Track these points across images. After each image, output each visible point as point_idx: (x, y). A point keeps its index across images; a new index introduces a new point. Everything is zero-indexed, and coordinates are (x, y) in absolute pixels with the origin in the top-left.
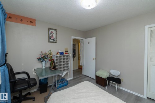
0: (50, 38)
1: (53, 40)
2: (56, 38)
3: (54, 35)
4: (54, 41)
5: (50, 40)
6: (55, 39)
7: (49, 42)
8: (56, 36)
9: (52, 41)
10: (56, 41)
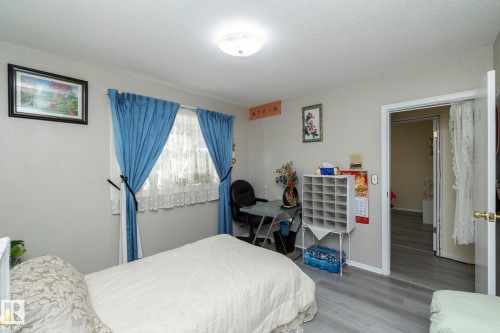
0: (306, 132)
1: (314, 134)
2: (321, 127)
3: (315, 122)
4: (316, 137)
5: (307, 137)
6: (318, 133)
7: (305, 141)
8: (321, 122)
9: (311, 137)
10: (321, 135)
